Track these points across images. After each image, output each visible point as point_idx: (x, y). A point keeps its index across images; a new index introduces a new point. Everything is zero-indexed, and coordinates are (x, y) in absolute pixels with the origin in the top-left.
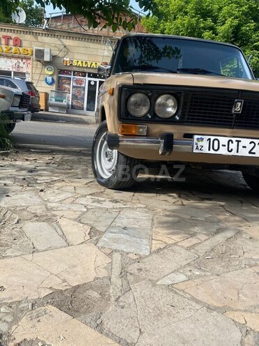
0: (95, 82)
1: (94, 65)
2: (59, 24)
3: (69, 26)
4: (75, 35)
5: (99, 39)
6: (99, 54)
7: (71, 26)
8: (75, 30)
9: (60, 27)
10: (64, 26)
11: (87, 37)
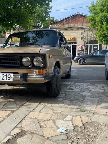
0: (71, 46)
1: (69, 39)
2: (55, 26)
3: (59, 26)
4: (61, 29)
5: (71, 28)
6: (72, 35)
7: (60, 26)
8: (61, 27)
9: (55, 27)
10: (57, 26)
11: (66, 29)
